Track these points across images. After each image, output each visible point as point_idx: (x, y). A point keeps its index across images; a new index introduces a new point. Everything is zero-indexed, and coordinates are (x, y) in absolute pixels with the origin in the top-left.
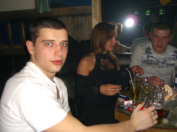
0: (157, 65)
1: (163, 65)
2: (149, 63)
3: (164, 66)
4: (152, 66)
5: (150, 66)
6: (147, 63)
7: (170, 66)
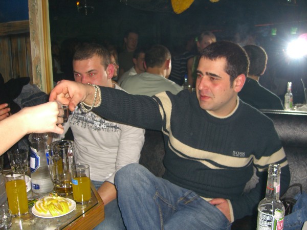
0: (90, 124)
1: (100, 125)
2: (80, 119)
3: (103, 129)
4: (84, 125)
5: (80, 124)
6: (76, 119)
7: (111, 129)
